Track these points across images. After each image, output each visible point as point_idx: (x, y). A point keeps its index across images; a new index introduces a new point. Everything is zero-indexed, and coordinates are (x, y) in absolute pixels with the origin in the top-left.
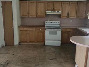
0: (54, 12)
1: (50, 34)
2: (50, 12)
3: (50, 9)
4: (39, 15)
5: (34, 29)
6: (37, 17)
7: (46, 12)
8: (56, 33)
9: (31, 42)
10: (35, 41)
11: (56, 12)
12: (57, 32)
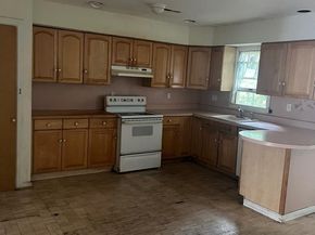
0: (134, 70)
1: (134, 135)
2: (124, 68)
3: (125, 60)
4: (92, 76)
5: (83, 124)
6: (86, 82)
7: (113, 67)
8: (148, 131)
9: (71, 166)
10: (85, 163)
11: (140, 69)
12: (152, 127)
